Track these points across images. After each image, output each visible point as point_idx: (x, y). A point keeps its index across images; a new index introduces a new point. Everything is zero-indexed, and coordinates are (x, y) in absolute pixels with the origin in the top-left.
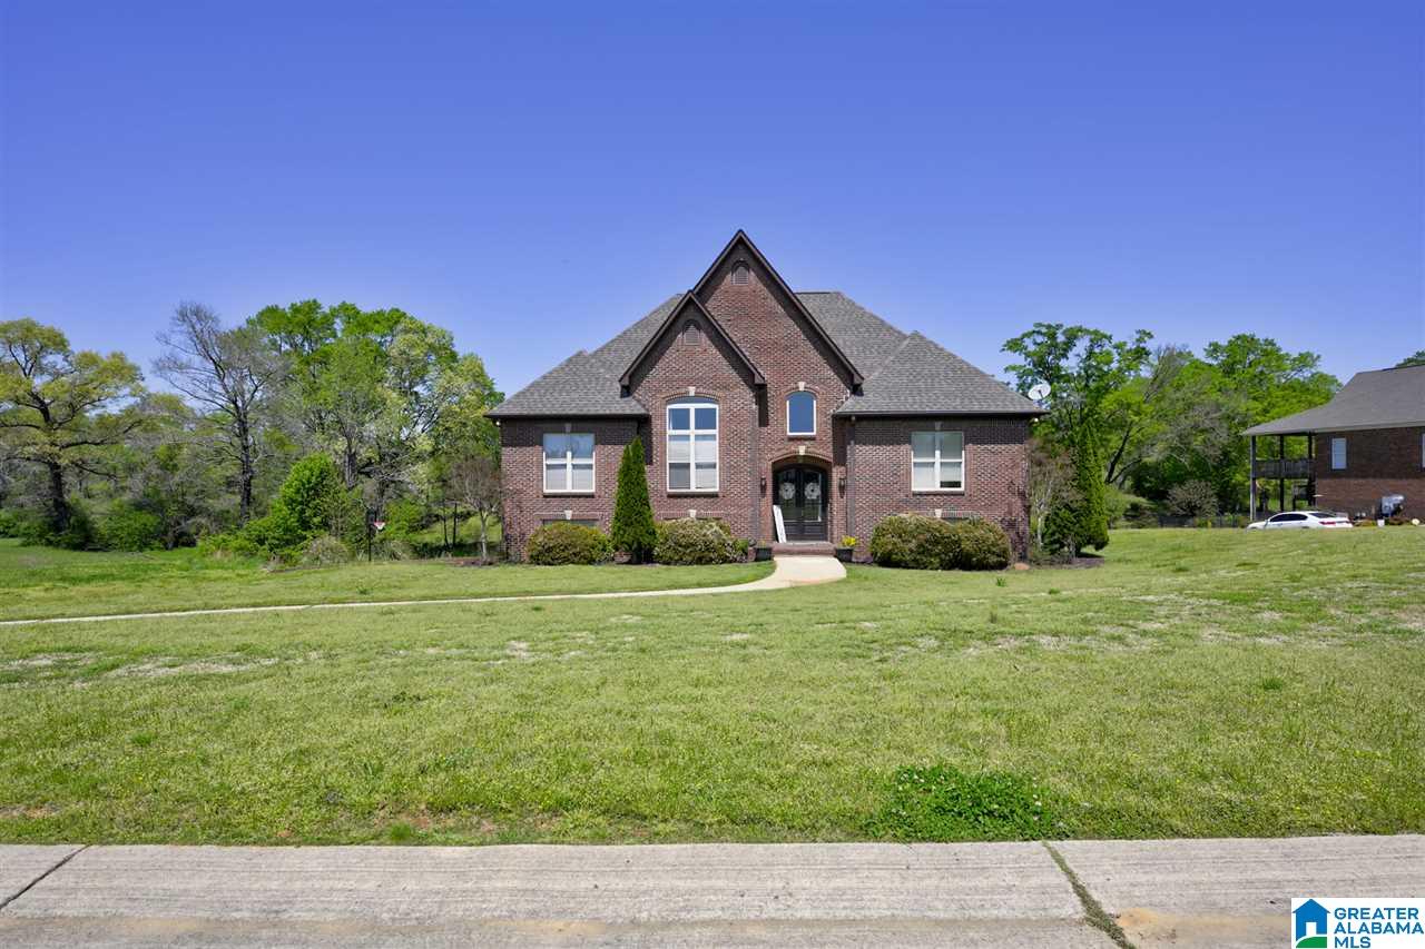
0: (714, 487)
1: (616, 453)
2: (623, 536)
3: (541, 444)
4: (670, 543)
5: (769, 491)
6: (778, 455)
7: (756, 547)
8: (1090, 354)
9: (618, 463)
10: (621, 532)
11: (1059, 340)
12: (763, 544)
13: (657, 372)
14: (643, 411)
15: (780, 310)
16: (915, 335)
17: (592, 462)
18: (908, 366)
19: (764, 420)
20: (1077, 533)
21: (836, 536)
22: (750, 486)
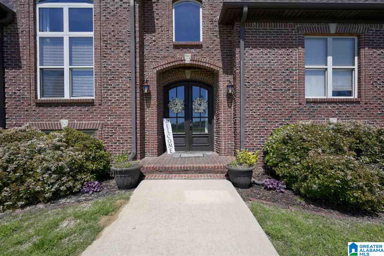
5: (154, 100)
6: (163, 64)
21: (223, 148)
22: (130, 93)
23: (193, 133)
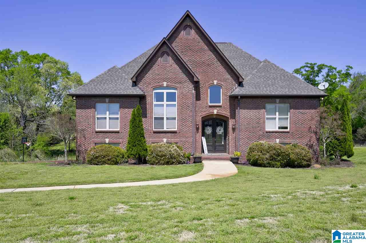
0: (175, 128)
1: (129, 112)
2: (131, 151)
3: (95, 108)
4: (154, 155)
5: (200, 130)
6: (204, 114)
7: (194, 156)
8: (328, 75)
9: (130, 117)
10: (131, 149)
11: (315, 70)
12: (198, 155)
13: (149, 76)
14: (142, 93)
15: (206, 47)
16: (266, 61)
17: (119, 116)
18: (263, 74)
19: (198, 97)
20: (340, 150)
21: (231, 151)
22: (192, 128)
23: (217, 144)
